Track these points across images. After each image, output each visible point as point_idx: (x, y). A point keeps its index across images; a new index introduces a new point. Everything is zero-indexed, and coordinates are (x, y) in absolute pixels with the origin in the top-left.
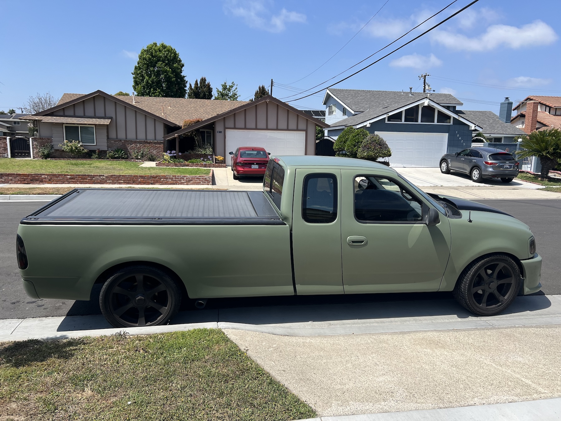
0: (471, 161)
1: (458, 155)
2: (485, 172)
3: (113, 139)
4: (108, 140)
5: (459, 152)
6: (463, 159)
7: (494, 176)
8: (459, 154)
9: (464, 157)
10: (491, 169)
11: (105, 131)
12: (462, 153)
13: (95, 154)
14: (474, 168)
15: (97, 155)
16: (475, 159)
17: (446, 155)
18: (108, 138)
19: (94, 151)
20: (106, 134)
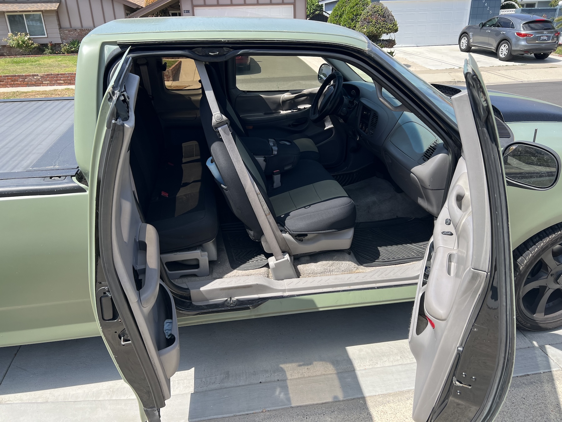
0: (498, 34)
1: (482, 27)
2: (516, 47)
3: (66, 29)
4: (60, 30)
5: (484, 22)
6: (489, 31)
7: (527, 51)
8: (484, 25)
9: (490, 28)
10: (523, 43)
11: (55, 19)
12: (488, 23)
13: (48, 48)
14: (503, 42)
15: (51, 49)
16: (504, 31)
17: (468, 28)
18: (60, 28)
19: (46, 45)
20: (56, 23)
